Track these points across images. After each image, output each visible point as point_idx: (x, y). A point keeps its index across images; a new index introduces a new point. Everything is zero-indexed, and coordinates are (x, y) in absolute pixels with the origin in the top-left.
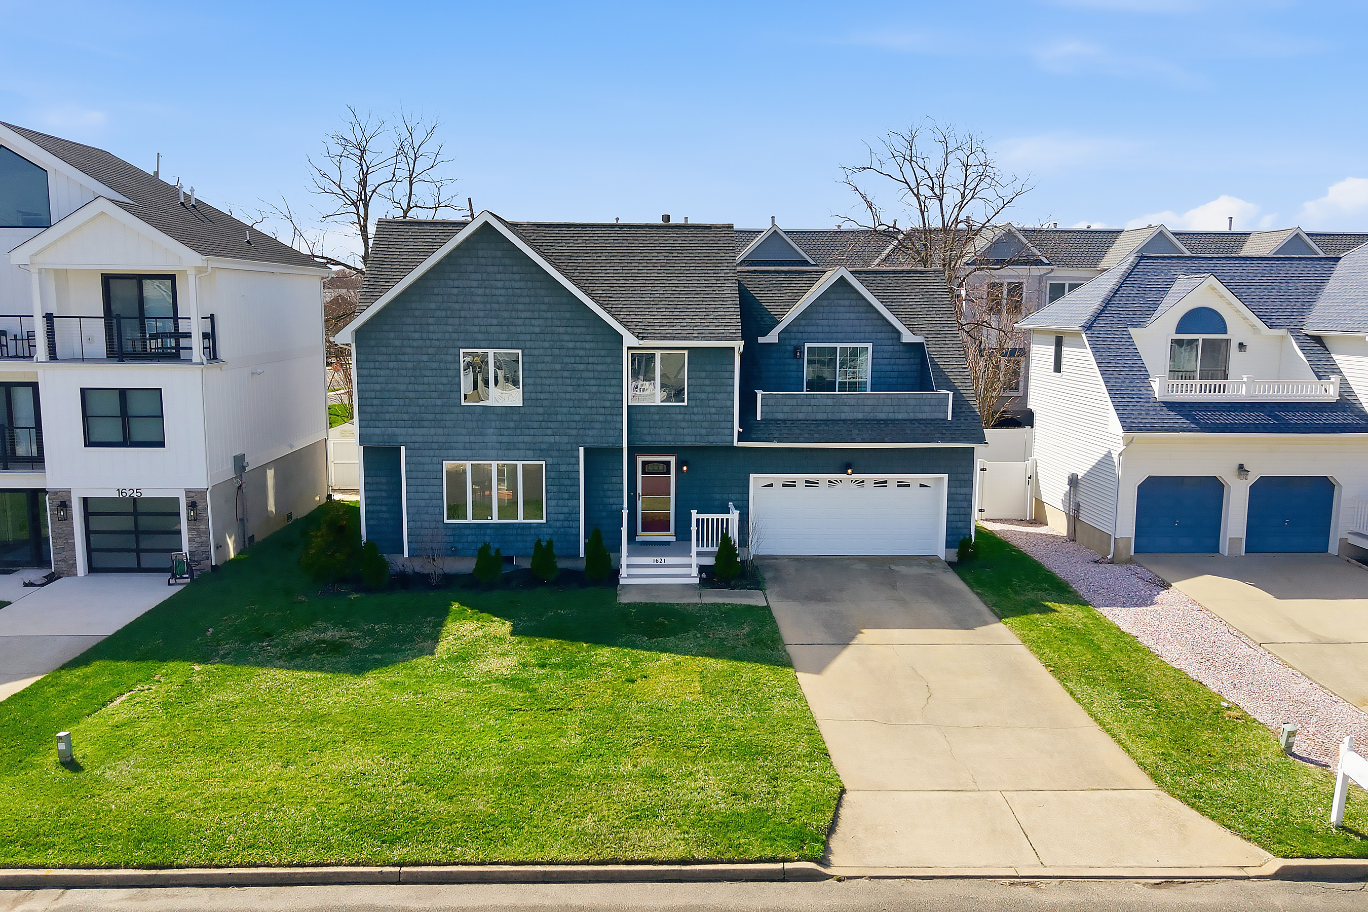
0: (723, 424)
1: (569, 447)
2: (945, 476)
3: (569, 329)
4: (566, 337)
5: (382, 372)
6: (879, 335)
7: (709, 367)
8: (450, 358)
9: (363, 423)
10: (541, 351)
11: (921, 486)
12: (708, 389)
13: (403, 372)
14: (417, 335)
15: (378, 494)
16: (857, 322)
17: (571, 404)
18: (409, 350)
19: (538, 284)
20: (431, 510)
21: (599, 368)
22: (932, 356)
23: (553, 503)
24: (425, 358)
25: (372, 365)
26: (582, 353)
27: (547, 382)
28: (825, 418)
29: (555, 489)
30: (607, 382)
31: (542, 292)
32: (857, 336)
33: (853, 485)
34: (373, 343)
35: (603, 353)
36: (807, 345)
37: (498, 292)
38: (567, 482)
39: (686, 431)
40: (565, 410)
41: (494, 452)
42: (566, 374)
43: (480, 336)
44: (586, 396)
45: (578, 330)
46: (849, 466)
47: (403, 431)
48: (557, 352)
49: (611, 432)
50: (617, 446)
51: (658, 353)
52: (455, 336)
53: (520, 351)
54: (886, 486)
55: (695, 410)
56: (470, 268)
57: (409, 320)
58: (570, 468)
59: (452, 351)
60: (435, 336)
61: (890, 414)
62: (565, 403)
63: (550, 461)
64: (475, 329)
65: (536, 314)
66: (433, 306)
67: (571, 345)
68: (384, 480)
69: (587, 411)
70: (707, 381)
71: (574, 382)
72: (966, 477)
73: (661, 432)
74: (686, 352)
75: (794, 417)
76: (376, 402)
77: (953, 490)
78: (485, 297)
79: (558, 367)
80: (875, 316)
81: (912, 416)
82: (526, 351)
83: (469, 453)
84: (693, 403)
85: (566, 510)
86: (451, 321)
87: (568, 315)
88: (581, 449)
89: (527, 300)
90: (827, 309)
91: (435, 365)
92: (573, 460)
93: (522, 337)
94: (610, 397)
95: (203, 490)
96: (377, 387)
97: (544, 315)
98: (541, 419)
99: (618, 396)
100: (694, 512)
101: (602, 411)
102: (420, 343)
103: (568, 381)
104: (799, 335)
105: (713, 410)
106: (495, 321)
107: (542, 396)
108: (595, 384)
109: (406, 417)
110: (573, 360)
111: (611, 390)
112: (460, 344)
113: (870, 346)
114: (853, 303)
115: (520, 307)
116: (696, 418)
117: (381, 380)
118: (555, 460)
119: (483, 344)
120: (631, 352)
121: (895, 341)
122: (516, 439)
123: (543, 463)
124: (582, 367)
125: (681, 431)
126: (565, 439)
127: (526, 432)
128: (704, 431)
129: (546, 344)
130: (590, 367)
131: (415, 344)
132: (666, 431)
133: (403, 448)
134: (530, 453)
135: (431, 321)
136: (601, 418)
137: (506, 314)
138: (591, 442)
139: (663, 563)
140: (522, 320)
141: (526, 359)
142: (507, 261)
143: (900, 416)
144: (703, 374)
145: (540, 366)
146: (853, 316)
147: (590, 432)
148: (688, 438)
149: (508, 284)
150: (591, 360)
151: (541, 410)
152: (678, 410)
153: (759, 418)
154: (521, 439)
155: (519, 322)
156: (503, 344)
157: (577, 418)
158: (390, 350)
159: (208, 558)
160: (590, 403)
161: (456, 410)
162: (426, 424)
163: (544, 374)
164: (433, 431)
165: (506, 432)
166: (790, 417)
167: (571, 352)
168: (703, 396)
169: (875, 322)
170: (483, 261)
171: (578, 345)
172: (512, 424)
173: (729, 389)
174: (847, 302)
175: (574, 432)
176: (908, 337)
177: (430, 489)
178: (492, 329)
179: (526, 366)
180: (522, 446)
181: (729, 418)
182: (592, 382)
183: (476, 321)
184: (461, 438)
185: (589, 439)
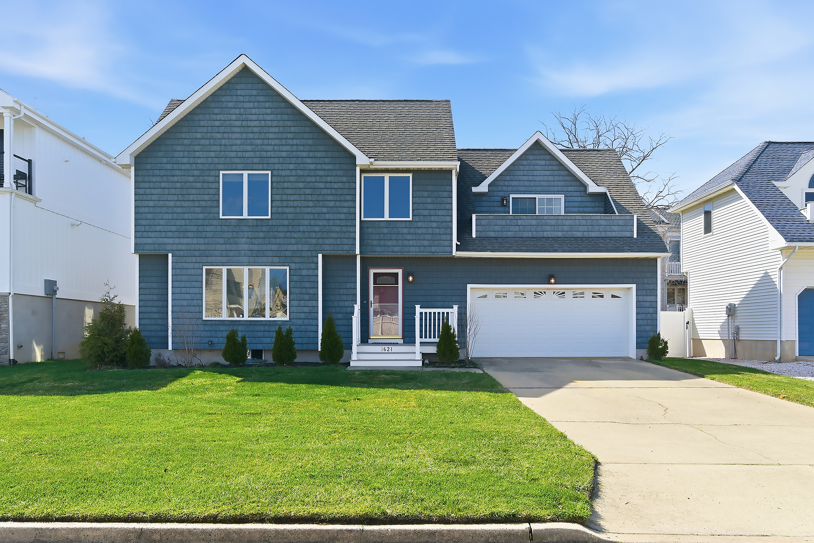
0: (444, 237)
1: (309, 254)
2: (634, 286)
3: (311, 154)
4: (309, 160)
5: (155, 191)
6: (570, 189)
7: (430, 188)
8: (211, 179)
9: (139, 234)
10: (288, 173)
11: (613, 296)
12: (430, 206)
13: (173, 191)
14: (185, 160)
15: (150, 297)
16: (551, 178)
17: (311, 216)
18: (178, 173)
19: (285, 117)
20: (192, 309)
21: (336, 186)
22: (614, 198)
23: (295, 303)
24: (191, 179)
25: (147, 185)
26: (321, 173)
27: (292, 198)
28: (530, 236)
29: (297, 291)
30: (343, 198)
31: (289, 123)
32: (552, 189)
33: (555, 297)
34: (149, 167)
35: (339, 173)
36: (512, 196)
37: (252, 124)
38: (308, 285)
39: (411, 243)
40: (306, 222)
41: (245, 259)
42: (308, 191)
43: (237, 160)
44: (325, 210)
45: (319, 154)
46: (552, 276)
47: (171, 241)
48: (300, 173)
49: (346, 241)
50: (351, 253)
51: (387, 176)
52: (216, 160)
53: (269, 172)
54: (583, 297)
55: (419, 224)
56: (230, 105)
57: (179, 148)
58: (311, 272)
59: (213, 173)
60: (199, 161)
61: (585, 233)
62: (307, 216)
63: (293, 266)
64: (233, 154)
65: (284, 142)
66: (199, 136)
67: (312, 167)
68: (155, 285)
69: (325, 222)
70: (429, 200)
71: (315, 198)
72: (651, 287)
73: (389, 243)
74: (410, 175)
75: (504, 234)
76: (149, 216)
77: (641, 298)
78: (242, 128)
79: (301, 185)
80: (565, 173)
81: (603, 234)
82: (275, 173)
83: (224, 259)
84: (417, 219)
85: (306, 309)
86: (213, 148)
87: (310, 142)
88: (320, 256)
89: (277, 130)
90: (527, 168)
91: (199, 185)
92: (313, 266)
93: (272, 161)
94: (345, 210)
95: (5, 294)
96: (151, 204)
97: (290, 142)
98: (286, 230)
99: (352, 210)
100: (418, 307)
101: (338, 222)
102: (188, 167)
103: (309, 197)
104: (505, 188)
105: (434, 225)
106: (249, 148)
107: (288, 210)
108: (332, 199)
109: (173, 228)
110: (313, 179)
111: (346, 204)
112: (221, 167)
113: (562, 197)
114: (547, 162)
115: (271, 136)
116: (420, 231)
117: (154, 197)
118: (298, 266)
119: (239, 166)
120: (363, 175)
121: (582, 194)
122: (264, 247)
123: (288, 268)
124: (322, 185)
125: (407, 243)
126: (306, 247)
127: (273, 241)
128: (426, 243)
129: (292, 167)
130: (328, 185)
131: (183, 167)
132: (394, 243)
133: (170, 255)
134: (276, 259)
135: (197, 148)
136: (337, 229)
137: (259, 142)
138: (329, 250)
139: (390, 351)
140: (272, 147)
141: (275, 179)
142: (261, 99)
143: (593, 235)
144: (426, 194)
145: (286, 185)
146: (548, 173)
147: (328, 241)
148: (412, 249)
149: (261, 117)
150: (329, 179)
151: (286, 222)
152: (404, 225)
153: (474, 236)
154: (269, 247)
155: (270, 148)
156: (256, 166)
157: (317, 229)
158: (163, 173)
159: (7, 352)
160: (327, 216)
161: (215, 222)
162: (190, 234)
163: (289, 191)
164: (195, 241)
165: (256, 241)
166: (500, 235)
167: (312, 173)
168: (426, 212)
169: (566, 178)
170: (241, 99)
171: (319, 166)
172: (261, 235)
173: (448, 206)
174: (543, 162)
175: (314, 241)
176: (593, 188)
177: (192, 290)
178: (247, 155)
179: (275, 184)
180: (270, 253)
181: (448, 231)
182: (330, 198)
183: (234, 148)
184: (219, 247)
185: (327, 247)
